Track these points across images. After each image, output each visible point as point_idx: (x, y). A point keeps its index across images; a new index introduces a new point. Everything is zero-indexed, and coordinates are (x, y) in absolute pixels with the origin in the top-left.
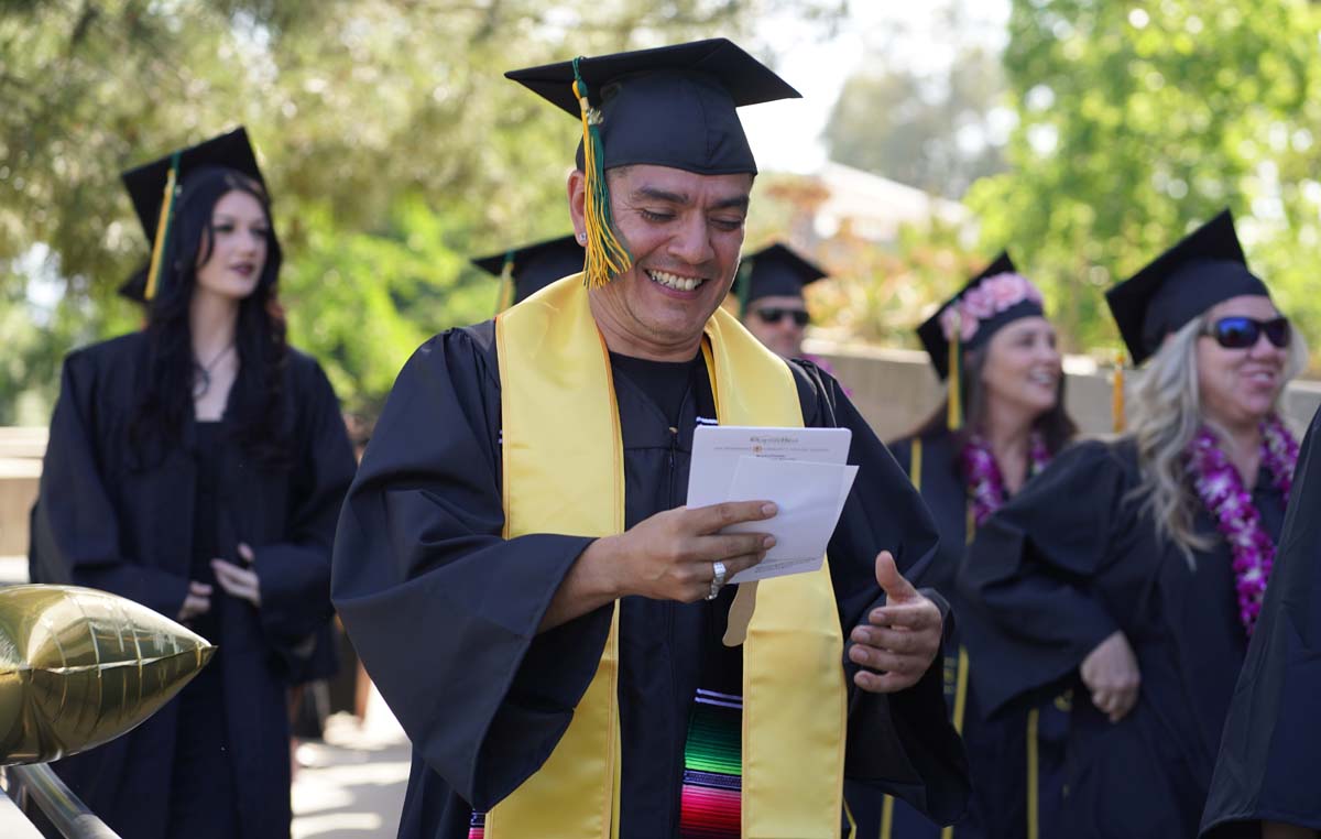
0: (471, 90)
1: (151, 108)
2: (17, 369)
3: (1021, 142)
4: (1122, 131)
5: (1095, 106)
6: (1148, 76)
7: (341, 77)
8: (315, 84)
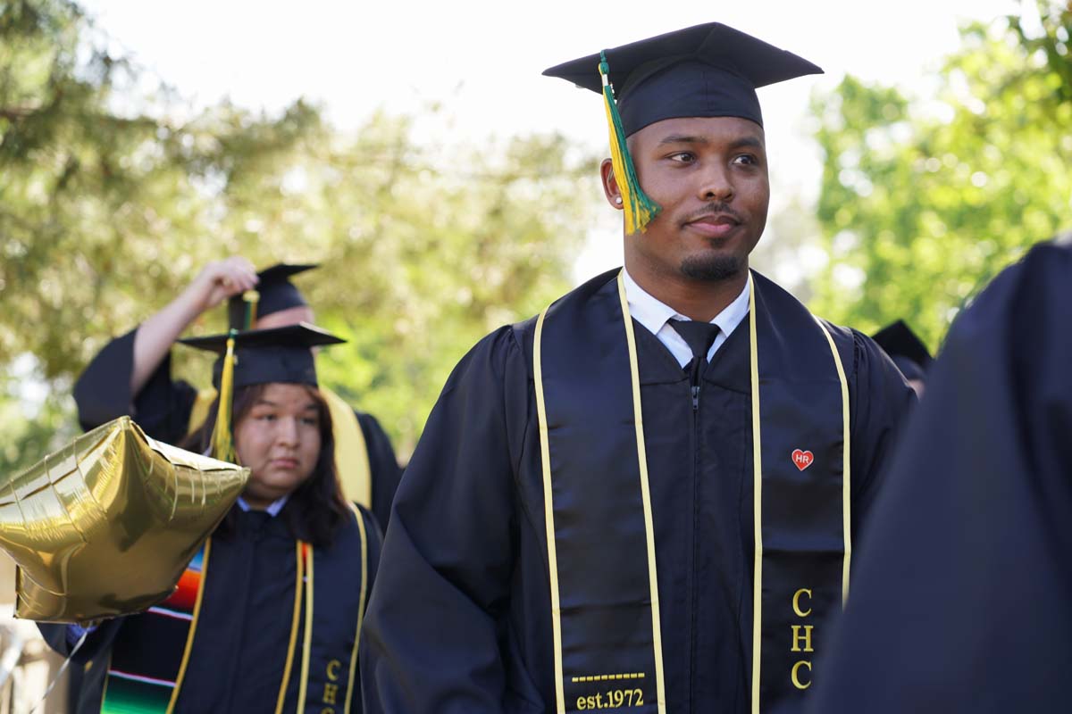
0: (380, 231)
1: (119, 240)
2: (11, 453)
3: (827, 276)
4: (909, 267)
5: (888, 248)
6: (931, 224)
7: (273, 216)
8: (254, 223)
